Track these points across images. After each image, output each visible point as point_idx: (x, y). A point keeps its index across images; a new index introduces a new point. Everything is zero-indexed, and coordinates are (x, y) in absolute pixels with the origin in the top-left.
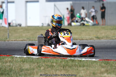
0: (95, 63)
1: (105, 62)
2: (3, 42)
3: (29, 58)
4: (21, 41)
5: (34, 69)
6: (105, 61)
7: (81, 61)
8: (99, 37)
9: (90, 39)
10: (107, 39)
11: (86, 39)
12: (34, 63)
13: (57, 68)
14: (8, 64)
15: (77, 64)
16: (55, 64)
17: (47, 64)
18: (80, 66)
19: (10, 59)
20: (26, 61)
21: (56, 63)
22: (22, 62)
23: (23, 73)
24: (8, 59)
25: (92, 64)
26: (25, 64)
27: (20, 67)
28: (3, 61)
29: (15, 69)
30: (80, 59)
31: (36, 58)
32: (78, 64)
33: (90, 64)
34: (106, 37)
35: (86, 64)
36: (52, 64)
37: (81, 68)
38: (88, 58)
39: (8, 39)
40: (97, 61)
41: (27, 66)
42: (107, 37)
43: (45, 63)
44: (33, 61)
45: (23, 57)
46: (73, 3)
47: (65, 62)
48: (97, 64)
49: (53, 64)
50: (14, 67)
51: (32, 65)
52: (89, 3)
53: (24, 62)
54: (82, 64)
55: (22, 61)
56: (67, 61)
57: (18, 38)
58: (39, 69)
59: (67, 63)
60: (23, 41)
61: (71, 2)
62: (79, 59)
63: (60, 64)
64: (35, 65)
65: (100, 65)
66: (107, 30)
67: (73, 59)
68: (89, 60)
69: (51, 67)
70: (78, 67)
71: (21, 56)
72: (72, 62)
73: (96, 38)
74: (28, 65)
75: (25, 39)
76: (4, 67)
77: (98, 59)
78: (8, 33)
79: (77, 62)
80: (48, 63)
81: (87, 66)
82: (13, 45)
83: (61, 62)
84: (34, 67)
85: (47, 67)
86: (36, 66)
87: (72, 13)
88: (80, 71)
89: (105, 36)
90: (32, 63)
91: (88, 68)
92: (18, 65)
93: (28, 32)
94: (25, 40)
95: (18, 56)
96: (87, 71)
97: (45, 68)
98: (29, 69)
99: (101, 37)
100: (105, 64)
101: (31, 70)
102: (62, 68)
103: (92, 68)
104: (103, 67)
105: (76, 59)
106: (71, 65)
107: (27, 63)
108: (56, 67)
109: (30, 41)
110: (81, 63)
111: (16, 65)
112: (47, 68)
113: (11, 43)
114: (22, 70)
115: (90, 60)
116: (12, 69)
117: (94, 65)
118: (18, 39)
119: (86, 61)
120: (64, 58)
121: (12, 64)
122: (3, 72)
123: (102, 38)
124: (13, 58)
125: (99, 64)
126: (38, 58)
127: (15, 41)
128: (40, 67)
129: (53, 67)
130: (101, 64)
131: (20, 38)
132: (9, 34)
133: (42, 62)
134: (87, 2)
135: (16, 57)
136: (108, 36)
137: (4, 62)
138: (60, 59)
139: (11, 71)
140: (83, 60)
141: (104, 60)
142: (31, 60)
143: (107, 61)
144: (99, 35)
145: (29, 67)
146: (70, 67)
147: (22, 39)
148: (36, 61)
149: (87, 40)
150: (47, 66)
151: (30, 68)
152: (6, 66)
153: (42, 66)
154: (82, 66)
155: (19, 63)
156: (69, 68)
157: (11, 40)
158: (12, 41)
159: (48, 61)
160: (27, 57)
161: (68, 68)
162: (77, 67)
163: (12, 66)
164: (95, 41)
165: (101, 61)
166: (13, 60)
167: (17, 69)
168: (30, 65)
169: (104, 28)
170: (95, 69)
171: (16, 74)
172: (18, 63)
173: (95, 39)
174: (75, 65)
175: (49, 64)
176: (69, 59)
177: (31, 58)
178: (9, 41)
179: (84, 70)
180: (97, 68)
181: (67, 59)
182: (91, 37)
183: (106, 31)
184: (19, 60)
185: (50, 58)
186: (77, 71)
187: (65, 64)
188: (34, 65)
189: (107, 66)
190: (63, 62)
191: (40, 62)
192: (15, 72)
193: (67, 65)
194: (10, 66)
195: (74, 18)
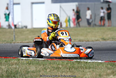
1: (111, 64)
2: (8, 44)
3: (35, 60)
4: (27, 43)
5: (40, 71)
6: (112, 62)
7: (87, 62)
8: (105, 38)
9: (96, 41)
10: (113, 41)
11: (91, 40)
12: (40, 65)
13: (63, 70)
14: (14, 66)
15: (83, 65)
16: (61, 66)
18: (86, 68)
19: (16, 61)
20: (32, 63)
21: (62, 65)
22: (28, 65)
23: (29, 75)
24: (14, 61)
25: (98, 65)
26: (31, 66)
27: (26, 69)
28: (9, 63)
29: (21, 72)
30: (86, 61)
31: (42, 60)
33: (96, 65)
35: (92, 66)
37: (88, 70)
38: (93, 60)
39: (14, 41)
40: (103, 62)
41: (33, 68)
42: (113, 38)
43: (51, 65)
44: (39, 63)
45: (30, 59)
46: (79, 4)
47: (71, 63)
48: (103, 66)
49: (59, 66)
50: (20, 69)
51: (38, 67)
53: (30, 64)
54: (88, 66)
55: (28, 63)
56: (73, 63)
57: (24, 40)
58: (45, 71)
59: (73, 65)
62: (85, 61)
63: (66, 66)
64: (40, 67)
65: (106, 67)
66: (113, 31)
67: (79, 60)
68: (95, 62)
69: (58, 69)
70: (84, 68)
71: (27, 58)
72: (78, 64)
73: (102, 39)
76: (10, 70)
77: (104, 60)
78: (14, 34)
79: (83, 63)
80: (54, 65)
81: (93, 68)
83: (67, 64)
84: (40, 69)
85: (53, 69)
86: (42, 68)
88: (86, 72)
89: (111, 38)
90: (38, 65)
91: (94, 70)
94: (31, 42)
95: (24, 58)
96: (93, 73)
97: (51, 70)
100: (111, 65)
101: (37, 72)
102: (68, 70)
104: (109, 69)
105: (82, 61)
106: (77, 67)
107: (33, 65)
108: (61, 69)
110: (87, 64)
111: (22, 67)
112: (53, 70)
113: (17, 45)
114: (28, 73)
116: (18, 71)
117: (100, 66)
118: (24, 41)
119: (92, 63)
120: (70, 60)
121: (18, 66)
122: (10, 74)
123: (108, 39)
124: (19, 60)
125: (105, 65)
126: (44, 60)
127: (20, 43)
128: (46, 70)
129: (59, 69)
130: (107, 65)
131: (26, 40)
132: (15, 36)
133: (48, 64)
134: (93, 3)
135: (22, 59)
137: (10, 65)
139: (18, 73)
140: (89, 62)
141: (111, 61)
142: (37, 62)
143: (113, 63)
144: (105, 37)
145: (35, 69)
147: (28, 41)
149: (93, 41)
151: (36, 70)
152: (12, 68)
153: (48, 68)
154: (88, 68)
156: (75, 70)
158: (18, 43)
159: (54, 63)
160: (33, 59)
162: (83, 69)
163: (19, 69)
166: (19, 62)
167: (23, 72)
168: (36, 68)
169: (110, 29)
170: (101, 71)
171: (23, 76)
172: (24, 66)
173: (101, 40)
174: (81, 67)
175: (55, 66)
176: (75, 60)
177: (37, 60)
178: (15, 43)
179: (90, 72)
180: (103, 70)
181: (73, 61)
182: (96, 39)
184: (25, 62)
185: (56, 60)
186: (83, 73)
187: (71, 66)
189: (112, 67)
190: (69, 63)
191: (46, 64)
192: (21, 74)
193: (73, 67)
194: (16, 68)
195: (80, 20)
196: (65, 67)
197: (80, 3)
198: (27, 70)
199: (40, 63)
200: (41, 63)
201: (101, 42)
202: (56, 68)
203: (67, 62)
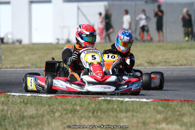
0: (146, 106)
1: (163, 105)
3: (35, 97)
4: (22, 68)
5: (43, 116)
6: (164, 102)
7: (122, 102)
8: (152, 62)
9: (138, 65)
10: (166, 66)
12: (43, 105)
13: (83, 115)
15: (115, 106)
16: (78, 108)
17: (65, 107)
18: (121, 111)
19: (3, 98)
20: (29, 103)
21: (81, 106)
22: (23, 104)
23: (25, 122)
25: (140, 107)
26: (29, 107)
27: (19, 113)
29: (11, 116)
30: (122, 99)
31: (46, 97)
32: (118, 107)
33: (138, 107)
34: (164, 62)
35: (132, 108)
36: (73, 107)
37: (123, 115)
38: (134, 98)
39: (0, 65)
40: (149, 102)
41: (31, 111)
42: (166, 62)
44: (41, 102)
45: (26, 96)
46: (109, 5)
47: (96, 103)
48: (149, 108)
49: (75, 107)
50: (9, 112)
51: (41, 109)
52: (136, 4)
53: (27, 104)
54: (125, 107)
55: (24, 101)
56: (99, 102)
57: (16, 64)
58: (52, 115)
59: (99, 106)
60: (24, 68)
61: (106, 3)
62: (119, 99)
63: (88, 108)
64: (45, 108)
65: (154, 109)
66: (166, 49)
67: (109, 98)
68: (136, 101)
69: (73, 113)
70: (117, 112)
71: (22, 94)
72: (108, 104)
73: (148, 63)
74: (34, 109)
75: (29, 65)
77: (151, 98)
79: (116, 103)
80: (67, 106)
81: (133, 111)
82: (8, 75)
83: (89, 104)
84: (43, 112)
85: (65, 112)
86: (46, 110)
87: (107, 21)
88: (121, 118)
89: (162, 61)
90: (40, 105)
91: (135, 114)
92: (17, 108)
93: (34, 54)
94: (28, 67)
95: (17, 94)
96: (132, 119)
97: (62, 114)
98: (35, 115)
99: (157, 62)
100: (162, 107)
101: (38, 117)
102: (91, 114)
103: (140, 113)
104: (159, 112)
105: (114, 99)
106: (106, 110)
107: (31, 105)
108: (79, 112)
109: (37, 68)
110: (122, 105)
111: (12, 108)
112: (65, 114)
113: (5, 72)
114: (23, 118)
115: (138, 100)
116: (6, 116)
117: (144, 108)
118: (16, 66)
119: (130, 103)
120: (94, 98)
121: (6, 108)
123: (158, 64)
124: (8, 97)
125: (152, 107)
126: (51, 97)
127: (11, 68)
128: (54, 113)
129: (76, 112)
130: (156, 107)
131: (19, 63)
133: (57, 104)
134: (133, 3)
135: (13, 95)
136: (167, 60)
138: (87, 99)
139: (5, 119)
140: (127, 102)
141: (162, 100)
142: (39, 100)
143: (166, 102)
144: (153, 59)
145: (35, 112)
146: (104, 112)
147: (23, 65)
148: (47, 102)
150: (65, 110)
151: (37, 113)
153: (58, 110)
154: (124, 111)
155: (18, 105)
156: (103, 114)
157: (5, 66)
158: (7, 68)
159: (66, 103)
160: (32, 96)
161: (101, 114)
162: (115, 113)
163: (7, 111)
164: (145, 68)
165: (157, 103)
166: (9, 101)
167: (15, 116)
168: (37, 110)
169: (160, 47)
170: (146, 116)
171: (14, 124)
172: (16, 106)
173: (146, 64)
174: (113, 110)
175: (69, 107)
176: (103, 98)
177: (38, 96)
179: (127, 117)
180: (149, 114)
181: (100, 99)
182: (138, 62)
183: (165, 51)
184: (18, 101)
185: (70, 98)
186: (116, 119)
187: (95, 107)
188: (43, 109)
189: (165, 110)
190: (92, 103)
191: (54, 103)
192: (11, 120)
193: (99, 109)
194: (3, 111)
195: (111, 30)
196: (85, 110)
197: (111, 3)
198: (22, 114)
199: (43, 102)
200: (45, 103)
201: (147, 67)
202: (70, 110)
203: (89, 100)
